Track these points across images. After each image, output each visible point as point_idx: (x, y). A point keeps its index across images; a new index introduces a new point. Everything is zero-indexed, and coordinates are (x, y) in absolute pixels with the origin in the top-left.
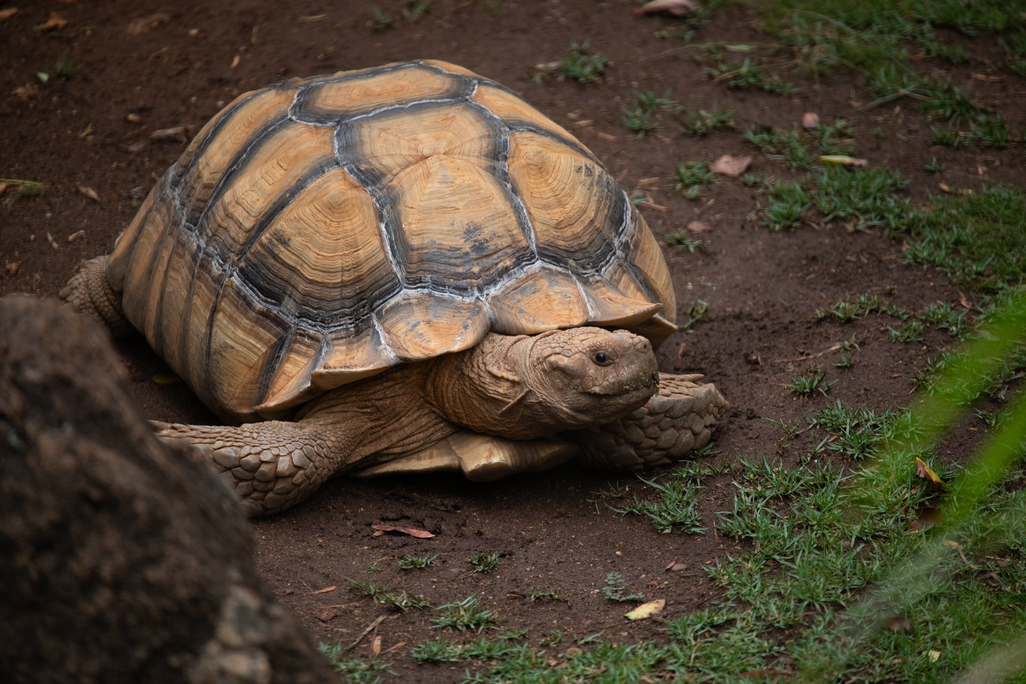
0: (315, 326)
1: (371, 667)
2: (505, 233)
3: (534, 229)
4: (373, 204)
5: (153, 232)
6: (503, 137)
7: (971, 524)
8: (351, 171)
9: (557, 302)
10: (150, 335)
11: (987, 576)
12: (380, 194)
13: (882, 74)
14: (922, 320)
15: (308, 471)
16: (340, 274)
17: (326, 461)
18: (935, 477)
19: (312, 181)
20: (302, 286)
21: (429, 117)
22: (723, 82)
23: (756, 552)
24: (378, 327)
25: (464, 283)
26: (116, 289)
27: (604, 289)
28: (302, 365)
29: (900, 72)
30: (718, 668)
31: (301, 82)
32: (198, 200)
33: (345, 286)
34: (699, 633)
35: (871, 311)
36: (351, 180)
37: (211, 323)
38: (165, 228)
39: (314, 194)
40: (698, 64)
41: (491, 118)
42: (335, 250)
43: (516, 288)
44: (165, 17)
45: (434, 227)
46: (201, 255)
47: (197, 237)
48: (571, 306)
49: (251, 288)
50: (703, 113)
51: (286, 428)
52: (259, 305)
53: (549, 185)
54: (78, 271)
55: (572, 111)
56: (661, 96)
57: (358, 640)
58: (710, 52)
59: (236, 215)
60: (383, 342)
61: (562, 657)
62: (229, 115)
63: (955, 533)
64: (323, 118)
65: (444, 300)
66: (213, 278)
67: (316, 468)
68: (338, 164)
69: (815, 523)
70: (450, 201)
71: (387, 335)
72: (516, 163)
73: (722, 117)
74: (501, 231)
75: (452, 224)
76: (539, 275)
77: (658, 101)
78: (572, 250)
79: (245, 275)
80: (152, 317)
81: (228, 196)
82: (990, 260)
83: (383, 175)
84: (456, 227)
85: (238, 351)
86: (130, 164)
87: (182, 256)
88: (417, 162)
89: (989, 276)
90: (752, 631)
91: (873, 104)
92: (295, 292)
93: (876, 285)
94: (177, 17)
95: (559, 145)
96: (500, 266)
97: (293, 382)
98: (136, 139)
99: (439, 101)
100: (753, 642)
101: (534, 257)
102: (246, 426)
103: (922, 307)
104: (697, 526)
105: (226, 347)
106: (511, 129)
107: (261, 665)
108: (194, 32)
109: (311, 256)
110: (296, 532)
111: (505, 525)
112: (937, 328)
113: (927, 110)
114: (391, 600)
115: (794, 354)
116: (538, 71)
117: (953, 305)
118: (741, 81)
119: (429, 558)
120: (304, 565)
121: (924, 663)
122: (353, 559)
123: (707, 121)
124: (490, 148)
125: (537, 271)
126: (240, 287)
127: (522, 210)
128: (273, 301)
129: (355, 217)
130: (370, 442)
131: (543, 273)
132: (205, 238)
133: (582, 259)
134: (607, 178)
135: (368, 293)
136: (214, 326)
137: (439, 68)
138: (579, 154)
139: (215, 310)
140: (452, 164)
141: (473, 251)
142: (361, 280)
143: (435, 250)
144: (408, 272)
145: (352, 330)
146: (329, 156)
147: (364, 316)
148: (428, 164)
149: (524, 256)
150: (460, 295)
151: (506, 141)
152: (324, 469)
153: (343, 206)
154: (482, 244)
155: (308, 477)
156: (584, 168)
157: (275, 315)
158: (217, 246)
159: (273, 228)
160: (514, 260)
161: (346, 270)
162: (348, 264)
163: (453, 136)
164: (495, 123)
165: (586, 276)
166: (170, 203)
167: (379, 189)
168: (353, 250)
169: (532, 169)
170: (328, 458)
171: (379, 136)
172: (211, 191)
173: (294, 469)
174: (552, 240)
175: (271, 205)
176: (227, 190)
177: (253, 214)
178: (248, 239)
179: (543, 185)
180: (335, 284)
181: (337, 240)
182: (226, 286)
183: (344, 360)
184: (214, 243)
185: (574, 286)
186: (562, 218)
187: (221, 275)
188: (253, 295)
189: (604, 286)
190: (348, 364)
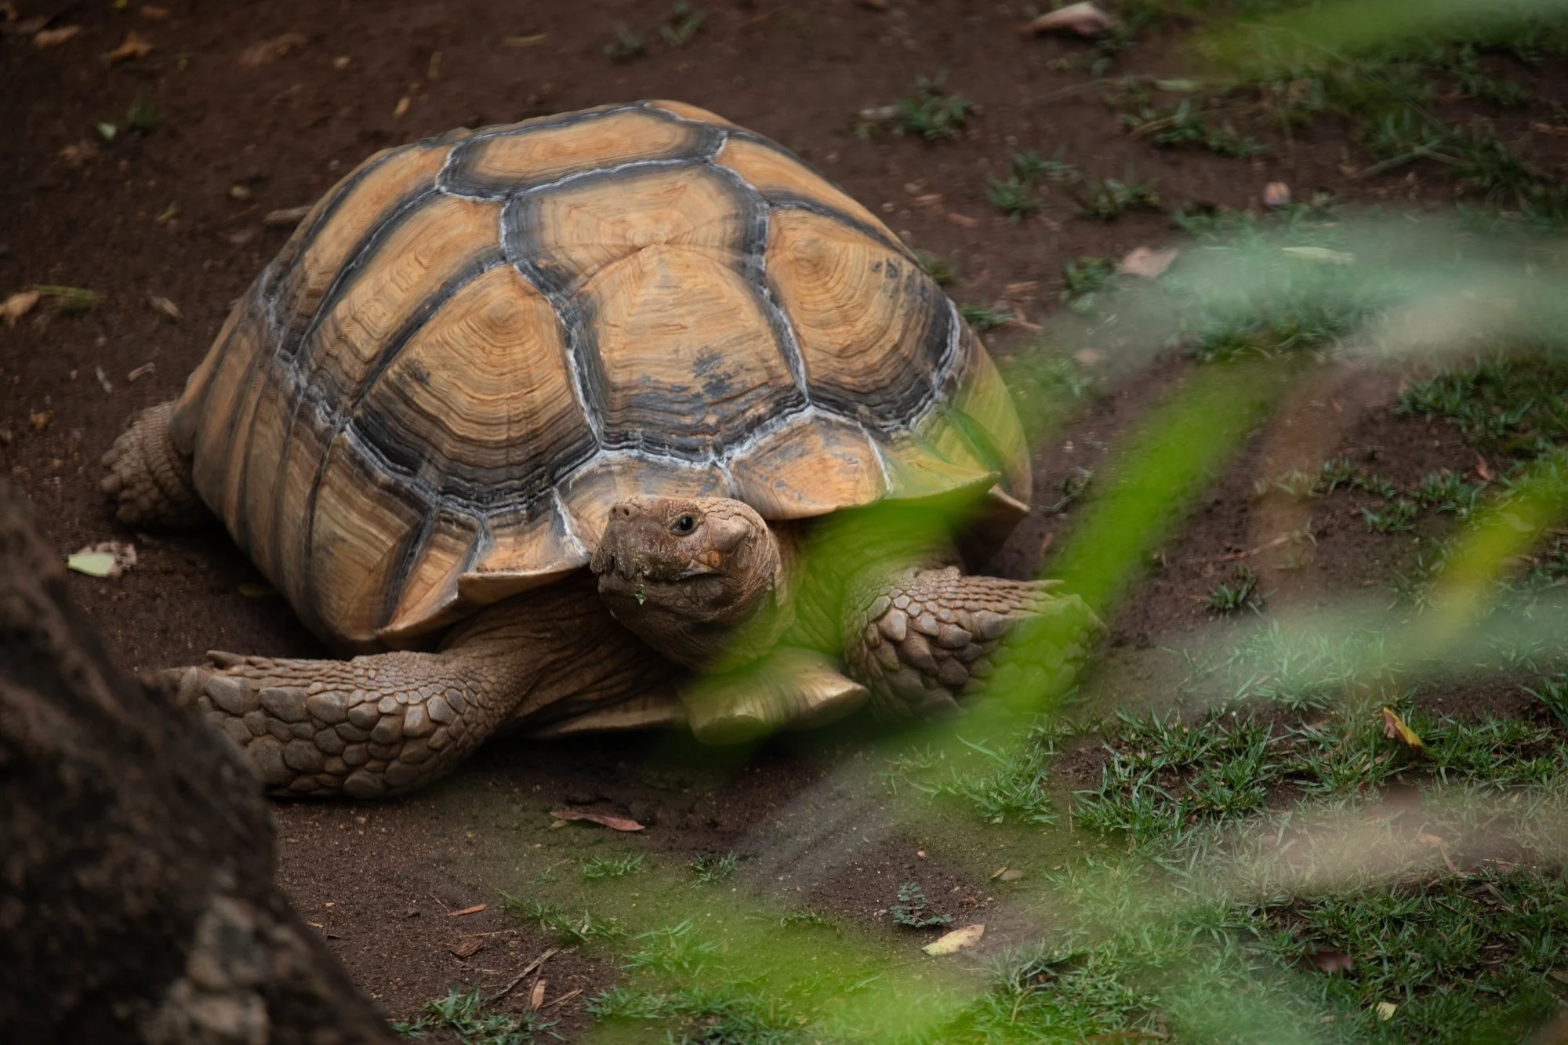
0: (468, 507)
1: (523, 1027)
2: (758, 364)
3: (804, 357)
4: (557, 320)
5: (237, 366)
6: (759, 218)
7: (1464, 809)
8: (524, 270)
9: (836, 469)
10: (231, 522)
11: (1482, 888)
12: (568, 304)
13: (1389, 123)
14: (1415, 498)
15: (453, 728)
16: (505, 427)
17: (481, 712)
18: (1412, 738)
19: (464, 285)
20: (448, 446)
21: (646, 188)
22: (1145, 137)
23: (1129, 853)
24: (562, 509)
25: (693, 440)
26: (184, 452)
27: (912, 450)
28: (447, 566)
29: (1418, 121)
30: (1052, 1029)
32: (300, 315)
33: (513, 446)
34: (1029, 975)
35: (1338, 485)
36: (524, 284)
37: (312, 502)
38: (254, 358)
39: (467, 305)
40: (1111, 109)
41: (743, 189)
42: (498, 391)
43: (773, 449)
44: (299, 39)
45: (648, 355)
46: (300, 399)
47: (296, 371)
48: (857, 476)
49: (371, 450)
50: (1112, 183)
51: (420, 663)
52: (383, 475)
53: (828, 291)
54: (130, 426)
55: (911, 180)
56: (1049, 158)
57: (510, 986)
58: (1131, 91)
59: (352, 337)
60: (568, 530)
61: (818, 1012)
62: (352, 185)
63: (1439, 823)
64: (485, 189)
65: (662, 467)
66: (316, 433)
67: (466, 724)
68: (504, 258)
69: (1221, 807)
70: (673, 316)
71: (574, 520)
72: (779, 258)
73: (1140, 190)
74: (752, 361)
75: (676, 351)
76: (810, 429)
77: (1044, 164)
78: (864, 390)
79: (364, 430)
80: (233, 495)
81: (341, 309)
82: (1528, 405)
83: (573, 276)
84: (681, 355)
85: (351, 545)
86: (230, 262)
87: (273, 401)
88: (625, 255)
89: (1525, 431)
90: (1110, 972)
91: (1372, 169)
92: (437, 456)
93: (1353, 445)
94: (317, 40)
95: (846, 229)
96: (750, 414)
97: (433, 594)
98: (241, 224)
99: (664, 163)
100: (1110, 988)
101: (803, 401)
102: (360, 660)
103: (1418, 479)
104: (1043, 813)
105: (335, 539)
106: (772, 205)
107: (257, 1016)
108: (342, 61)
109: (462, 400)
110: (434, 821)
111: (755, 811)
112: (1438, 510)
113: (1454, 178)
114: (565, 926)
115: (1217, 551)
116: (863, 120)
117: (1465, 476)
118: (1173, 134)
119: (630, 861)
120: (442, 872)
121: (1370, 1022)
122: (518, 861)
123: (1116, 196)
124: (738, 234)
125: (808, 422)
126: (356, 448)
127: (786, 329)
128: (405, 469)
129: (528, 340)
130: (552, 684)
131: (815, 425)
132: (307, 373)
133: (879, 404)
134: (923, 281)
135: (548, 457)
136: (317, 508)
137: (671, 112)
138: (878, 243)
139: (318, 483)
140: (678, 259)
141: (707, 392)
142: (537, 436)
143: (649, 390)
144: (607, 424)
145: (524, 512)
146: (491, 248)
147: (540, 491)
148: (641, 258)
149: (786, 399)
150: (688, 459)
151: (763, 224)
152: (478, 725)
153: (511, 322)
154: (722, 381)
155: (453, 738)
156: (885, 264)
157: (407, 490)
158: (323, 385)
159: (404, 357)
160: (771, 405)
161: (515, 422)
162: (517, 412)
163: (681, 216)
164: (748, 196)
165: (885, 430)
166: (262, 320)
167: (565, 296)
168: (525, 391)
169: (802, 266)
170: (484, 707)
171: (568, 216)
172: (319, 301)
173: (431, 726)
174: (832, 374)
175: (402, 322)
176: (341, 299)
177: (376, 336)
178: (367, 373)
179: (820, 290)
180: (497, 442)
181: (502, 374)
182: (334, 446)
183: (510, 559)
184: (320, 380)
185: (865, 445)
186: (849, 342)
187: (328, 430)
188: (375, 459)
189: (913, 446)
190: (514, 565)
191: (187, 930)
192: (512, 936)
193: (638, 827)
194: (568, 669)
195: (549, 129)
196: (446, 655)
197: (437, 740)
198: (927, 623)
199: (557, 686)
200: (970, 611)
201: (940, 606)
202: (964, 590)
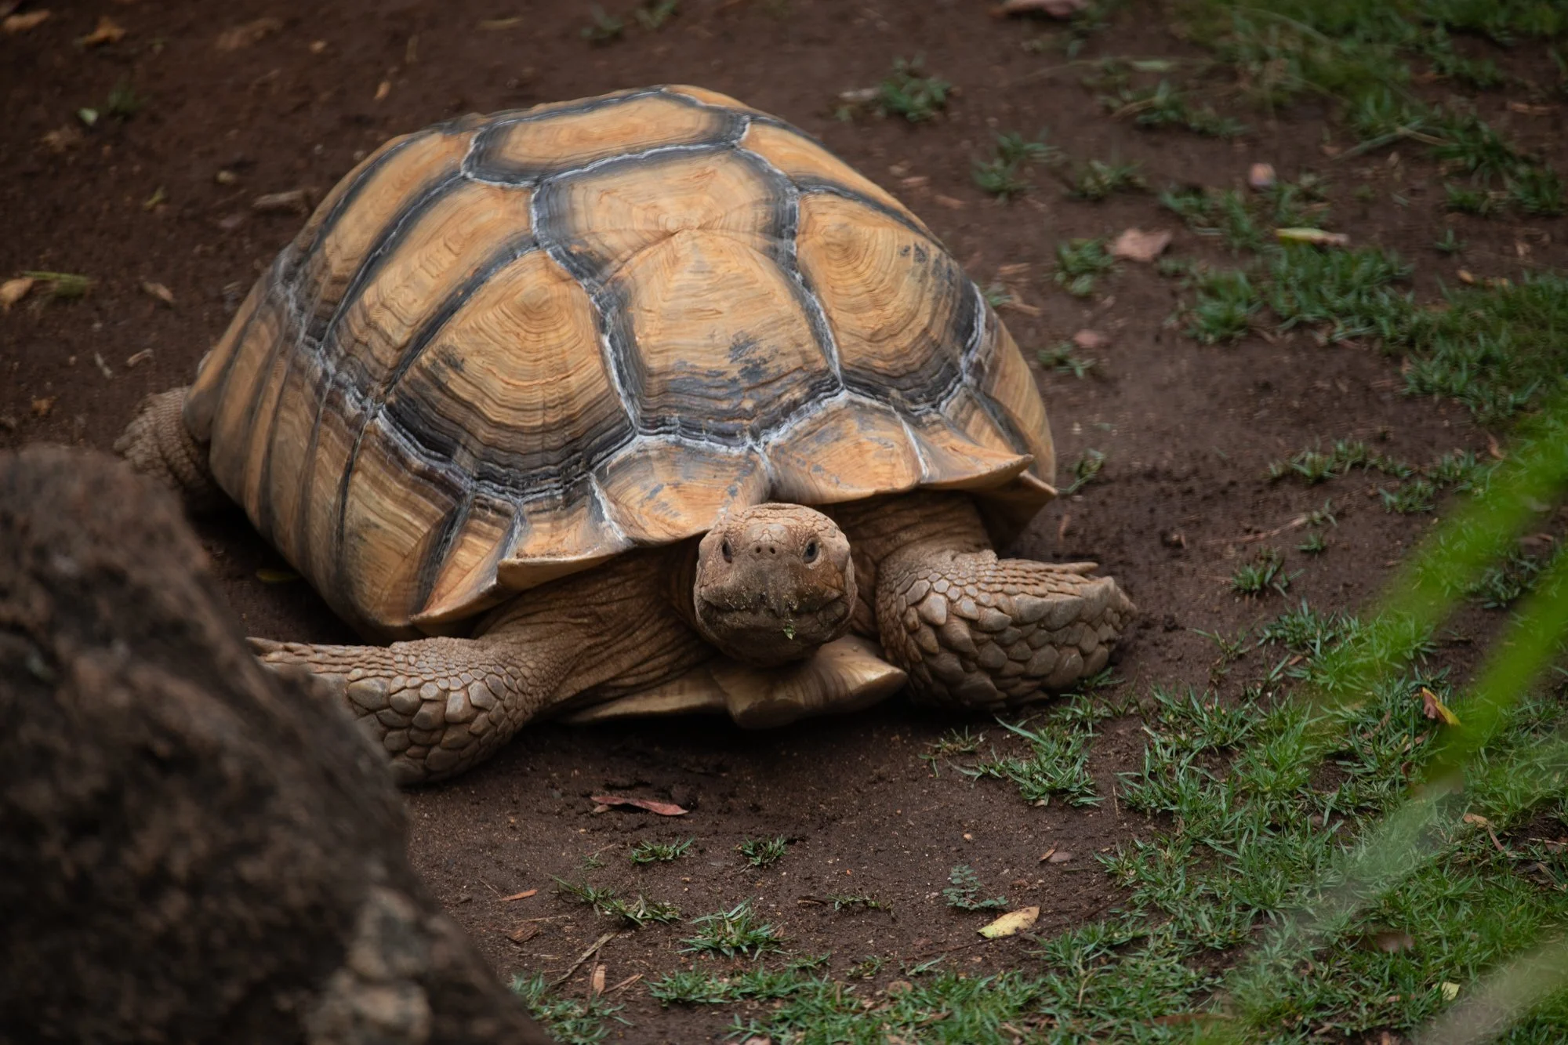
0: (503, 492)
1: (590, 1012)
2: (793, 349)
3: (837, 342)
4: (592, 306)
5: (256, 352)
6: (789, 203)
7: (1507, 789)
8: (557, 256)
9: (872, 454)
10: (252, 508)
11: (1532, 868)
12: (602, 289)
13: (1370, 104)
14: (1431, 479)
15: (493, 714)
16: (540, 413)
17: (521, 698)
18: (1451, 718)
19: (497, 272)
20: (483, 432)
21: (676, 173)
22: (1127, 118)
23: (1178, 834)
24: (599, 494)
25: (730, 425)
27: (944, 434)
28: (483, 552)
29: (1398, 101)
30: (1119, 1010)
31: (480, 120)
32: (325, 302)
33: (549, 431)
34: (1091, 958)
35: (1353, 466)
36: (557, 269)
37: (344, 488)
38: (275, 344)
39: (500, 292)
40: (1089, 91)
41: (771, 174)
42: (533, 377)
43: (810, 433)
44: (275, 23)
45: (684, 340)
46: (328, 385)
47: (323, 358)
48: (893, 460)
49: (405, 436)
50: (1097, 165)
51: (459, 649)
52: (418, 462)
53: (859, 275)
54: (141, 412)
55: (896, 163)
56: (1031, 140)
57: (570, 971)
58: (1106, 71)
59: (382, 323)
60: (607, 516)
61: (882, 996)
62: (371, 172)
63: (1483, 803)
64: (513, 175)
65: (700, 452)
66: (347, 420)
67: (506, 709)
68: (536, 244)
69: (1267, 788)
70: (708, 301)
71: (612, 506)
72: (809, 242)
73: (1126, 171)
74: (787, 346)
75: (712, 336)
76: (845, 413)
77: (1028, 146)
78: (896, 374)
79: (395, 415)
80: (254, 481)
81: (369, 295)
82: (1535, 386)
83: (607, 261)
84: (717, 340)
85: (385, 531)
86: (221, 247)
87: (299, 387)
88: (658, 241)
89: (1533, 410)
90: (1172, 954)
91: (1356, 150)
92: (472, 441)
93: (1361, 425)
94: (292, 24)
95: (875, 213)
96: (786, 398)
97: (470, 579)
98: (230, 209)
99: (691, 148)
100: (1173, 970)
101: (838, 386)
102: (399, 646)
103: (1431, 459)
104: (1088, 795)
105: (368, 525)
106: (801, 190)
107: (416, 1007)
108: (318, 46)
109: (497, 386)
110: (476, 807)
111: (795, 794)
112: (1454, 491)
113: (1438, 158)
114: (621, 910)
115: (1236, 532)
116: (844, 102)
117: (1478, 455)
118: (1155, 115)
119: (678, 846)
120: (488, 857)
121: (1435, 1002)
122: (563, 847)
123: (1103, 177)
124: (769, 219)
125: (842, 406)
126: (389, 434)
127: (819, 313)
128: (439, 455)
129: (563, 325)
130: (588, 669)
131: (851, 409)
132: (335, 359)
133: (911, 388)
134: (949, 265)
135: (584, 443)
136: (349, 494)
137: (692, 97)
138: (905, 227)
139: (350, 470)
140: (711, 245)
141: (743, 376)
142: (573, 422)
143: (685, 375)
144: (644, 409)
145: (560, 497)
146: (522, 234)
147: (576, 477)
148: (674, 244)
149: (821, 384)
150: (724, 444)
151: (793, 209)
152: (518, 710)
153: (545, 308)
154: (758, 366)
155: (493, 724)
156: (913, 249)
157: (442, 476)
158: (352, 372)
159: (438, 344)
160: (806, 390)
161: (550, 408)
162: (552, 398)
163: (712, 201)
164: (777, 180)
165: (916, 414)
166: (282, 307)
167: (599, 282)
168: (560, 377)
169: (834, 251)
170: (523, 693)
171: (600, 202)
172: (344, 288)
173: (472, 711)
174: (865, 359)
175: (434, 309)
176: (369, 285)
177: (407, 322)
178: (399, 360)
179: (851, 275)
180: (533, 428)
181: (536, 360)
182: (367, 432)
183: (548, 544)
184: (349, 366)
185: (899, 429)
186: (879, 326)
187: (359, 416)
188: (409, 445)
189: (944, 429)
190: (554, 551)
191: (348, 920)
192: (567, 921)
193: (681, 812)
194: (605, 654)
195: (573, 115)
196: (484, 640)
197: (478, 726)
198: (967, 607)
199: (594, 671)
200: (1009, 594)
201: (979, 589)
202: (1002, 574)
